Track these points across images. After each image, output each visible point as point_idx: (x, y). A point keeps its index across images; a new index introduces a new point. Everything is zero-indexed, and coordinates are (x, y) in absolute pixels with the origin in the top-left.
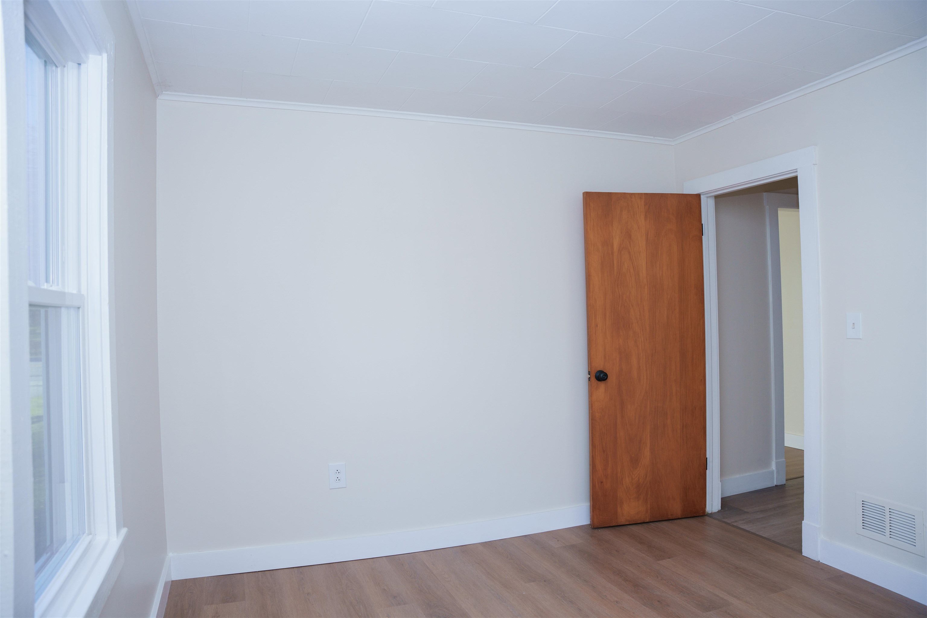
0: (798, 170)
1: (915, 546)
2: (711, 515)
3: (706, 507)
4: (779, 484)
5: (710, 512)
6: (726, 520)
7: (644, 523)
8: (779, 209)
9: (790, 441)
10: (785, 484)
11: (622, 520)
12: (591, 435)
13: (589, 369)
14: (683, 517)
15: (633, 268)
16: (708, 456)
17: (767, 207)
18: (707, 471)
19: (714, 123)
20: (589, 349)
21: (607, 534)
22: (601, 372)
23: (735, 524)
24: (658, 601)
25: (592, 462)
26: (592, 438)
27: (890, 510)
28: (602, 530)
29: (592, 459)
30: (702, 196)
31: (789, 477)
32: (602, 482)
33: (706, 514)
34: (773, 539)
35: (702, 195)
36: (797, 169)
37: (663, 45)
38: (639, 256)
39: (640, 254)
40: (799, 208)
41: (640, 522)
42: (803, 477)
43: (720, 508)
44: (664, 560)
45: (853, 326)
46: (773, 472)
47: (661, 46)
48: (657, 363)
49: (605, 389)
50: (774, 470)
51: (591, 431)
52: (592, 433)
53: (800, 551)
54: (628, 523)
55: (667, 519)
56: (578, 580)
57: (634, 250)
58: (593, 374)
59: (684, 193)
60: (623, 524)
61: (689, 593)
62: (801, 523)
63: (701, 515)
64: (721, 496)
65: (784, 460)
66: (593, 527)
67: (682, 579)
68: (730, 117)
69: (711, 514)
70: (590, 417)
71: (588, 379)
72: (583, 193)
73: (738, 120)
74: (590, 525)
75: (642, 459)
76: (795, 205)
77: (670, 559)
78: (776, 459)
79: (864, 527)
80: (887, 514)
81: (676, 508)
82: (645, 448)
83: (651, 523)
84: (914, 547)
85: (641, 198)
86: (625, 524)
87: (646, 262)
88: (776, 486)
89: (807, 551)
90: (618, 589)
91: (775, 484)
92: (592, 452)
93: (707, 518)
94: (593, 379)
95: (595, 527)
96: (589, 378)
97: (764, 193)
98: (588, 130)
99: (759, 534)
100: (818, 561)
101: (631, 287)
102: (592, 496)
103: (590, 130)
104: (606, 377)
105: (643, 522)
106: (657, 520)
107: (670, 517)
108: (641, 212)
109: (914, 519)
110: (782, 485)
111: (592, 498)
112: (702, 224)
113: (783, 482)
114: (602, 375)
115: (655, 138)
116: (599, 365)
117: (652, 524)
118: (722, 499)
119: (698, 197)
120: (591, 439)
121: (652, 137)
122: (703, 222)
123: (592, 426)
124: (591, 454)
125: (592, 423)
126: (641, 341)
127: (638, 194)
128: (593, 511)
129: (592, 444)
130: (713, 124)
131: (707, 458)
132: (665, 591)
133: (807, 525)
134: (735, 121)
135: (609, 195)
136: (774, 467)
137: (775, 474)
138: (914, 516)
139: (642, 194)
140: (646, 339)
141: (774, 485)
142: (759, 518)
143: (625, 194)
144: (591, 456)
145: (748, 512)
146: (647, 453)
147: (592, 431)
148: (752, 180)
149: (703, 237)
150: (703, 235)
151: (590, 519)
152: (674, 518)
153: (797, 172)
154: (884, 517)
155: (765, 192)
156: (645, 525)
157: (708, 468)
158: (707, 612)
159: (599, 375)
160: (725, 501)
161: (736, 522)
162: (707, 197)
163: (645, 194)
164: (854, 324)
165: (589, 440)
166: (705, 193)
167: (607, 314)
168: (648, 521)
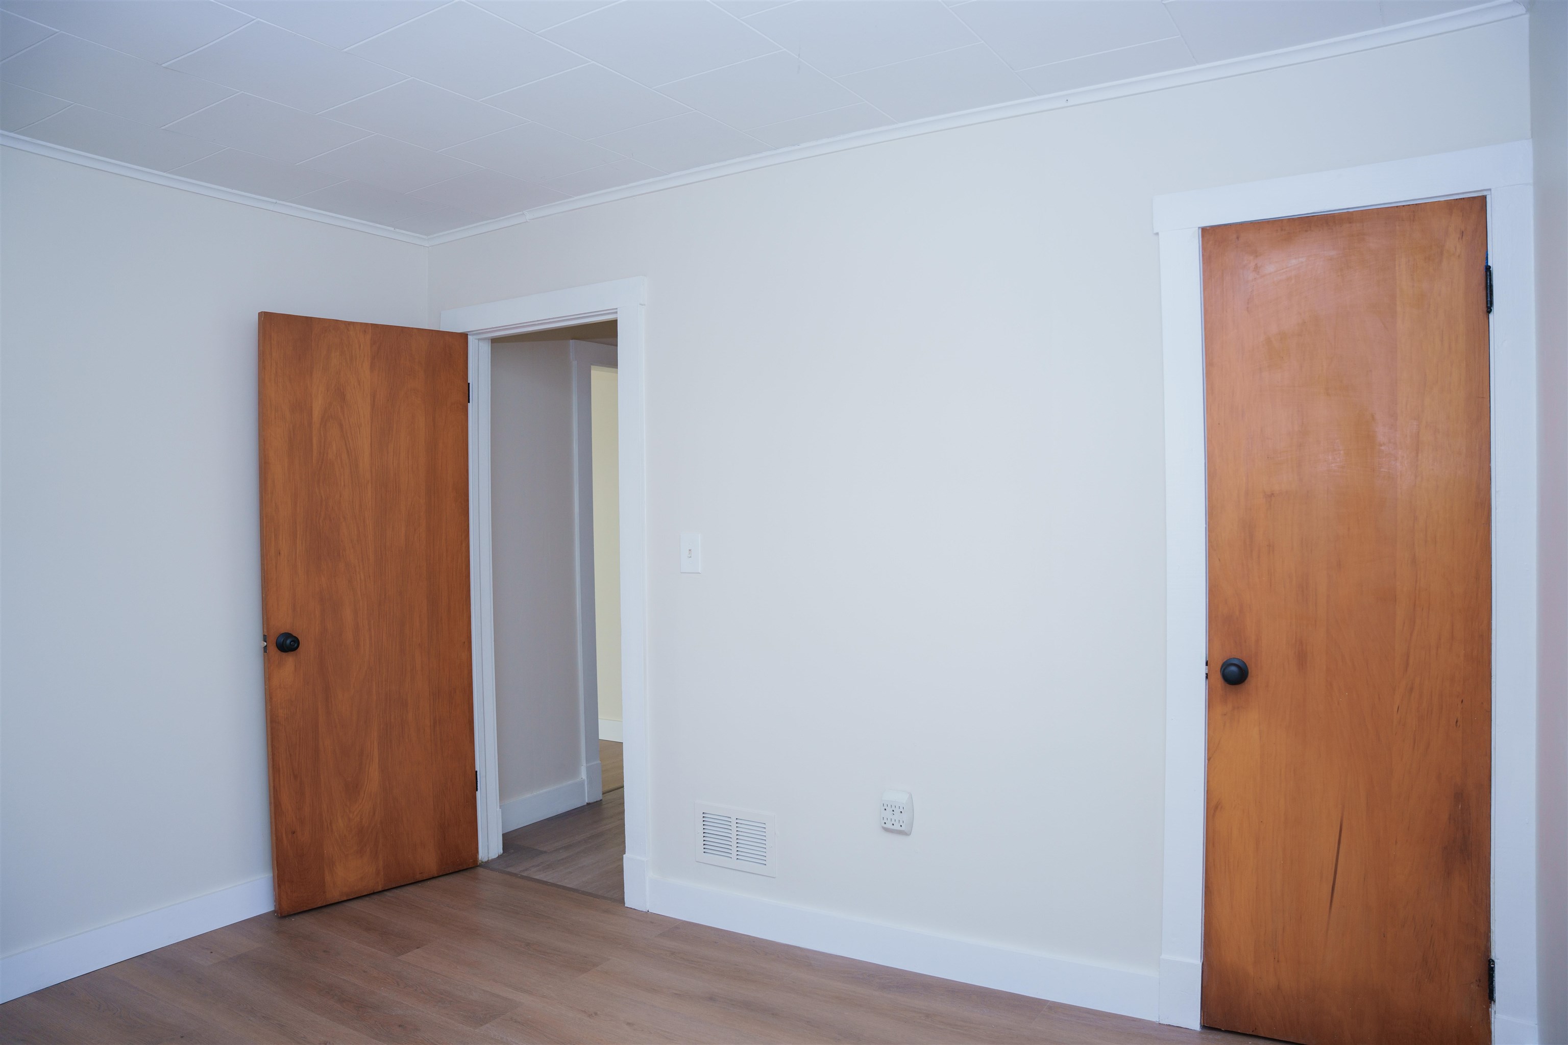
0: (618, 311)
1: (765, 864)
2: (487, 865)
3: (477, 852)
4: (592, 801)
5: (485, 859)
6: (509, 870)
7: (374, 893)
8: (592, 367)
9: (606, 733)
10: (601, 800)
11: (334, 894)
12: (270, 750)
13: (265, 630)
14: (441, 874)
15: (348, 452)
16: (477, 768)
17: (574, 363)
18: (478, 793)
19: (496, 219)
20: (264, 595)
21: (306, 924)
22: (288, 635)
23: (525, 874)
24: (400, 1026)
25: (274, 797)
26: (273, 754)
27: (738, 821)
28: (297, 917)
29: (274, 791)
30: (470, 338)
31: (607, 789)
32: (294, 833)
33: (479, 864)
34: (582, 890)
35: (470, 335)
36: (617, 309)
37: (412, 76)
38: (358, 432)
39: (359, 429)
40: (617, 368)
41: (366, 894)
42: (623, 787)
43: (501, 851)
44: (409, 953)
45: (689, 554)
46: (582, 783)
47: (409, 78)
48: (388, 617)
49: (295, 666)
50: (584, 780)
51: (270, 743)
52: (272, 746)
53: (622, 901)
54: (345, 899)
55: (413, 882)
56: (251, 1019)
57: (349, 423)
58: (273, 639)
59: (441, 330)
60: (337, 901)
61: (451, 1001)
62: (622, 859)
63: (470, 866)
64: (502, 831)
65: (600, 762)
66: (281, 914)
67: (439, 980)
68: (521, 213)
69: (488, 862)
70: (269, 718)
71: (263, 650)
72: (259, 313)
73: (533, 219)
74: (274, 912)
75: (366, 783)
76: (612, 362)
77: (419, 949)
78: (587, 761)
79: (705, 850)
80: (734, 825)
81: (429, 860)
82: (371, 763)
83: (386, 893)
84: (764, 866)
85: (365, 331)
86: (340, 901)
87: (371, 444)
88: (588, 804)
89: (632, 899)
90: (329, 1020)
91: (587, 801)
92: (274, 781)
93: (480, 870)
94: (273, 649)
95: (283, 915)
96: (265, 648)
97: (571, 341)
98: (274, 201)
99: (562, 884)
100: (647, 911)
101: (343, 484)
102: (277, 858)
103: (278, 202)
104: (296, 645)
105: (372, 892)
106: (397, 886)
107: (418, 877)
108: (364, 356)
109: (765, 828)
110: (597, 802)
111: (275, 861)
112: (469, 384)
113: (598, 796)
114: (288, 642)
115: (397, 230)
116: (284, 623)
117: (388, 894)
118: (504, 835)
119: (463, 337)
120: (271, 757)
121: (392, 229)
122: (470, 381)
123: (272, 734)
124: (272, 785)
125: (272, 729)
126: (360, 580)
127: (361, 324)
128: (279, 886)
129: (273, 765)
130: (494, 220)
131: (476, 772)
132: (410, 1005)
133: (630, 859)
134: (528, 221)
135: (308, 321)
136: (583, 775)
137: (586, 786)
138: (765, 824)
139: (367, 324)
140: (370, 576)
141: (586, 804)
142: (562, 859)
143: (337, 321)
144: (272, 788)
145: (545, 852)
146: (374, 773)
147: (272, 741)
148: (549, 319)
149: (470, 405)
150: (469, 402)
151: (275, 901)
152: (425, 879)
153: (616, 312)
154: (730, 832)
155: (572, 339)
156: (375, 897)
157: (479, 788)
158: (482, 1025)
159: (284, 640)
160: (511, 841)
161: (526, 870)
162: (479, 340)
163: (372, 325)
164: (690, 550)
165: (268, 759)
166: (477, 333)
167: (298, 532)
168: (380, 889)
